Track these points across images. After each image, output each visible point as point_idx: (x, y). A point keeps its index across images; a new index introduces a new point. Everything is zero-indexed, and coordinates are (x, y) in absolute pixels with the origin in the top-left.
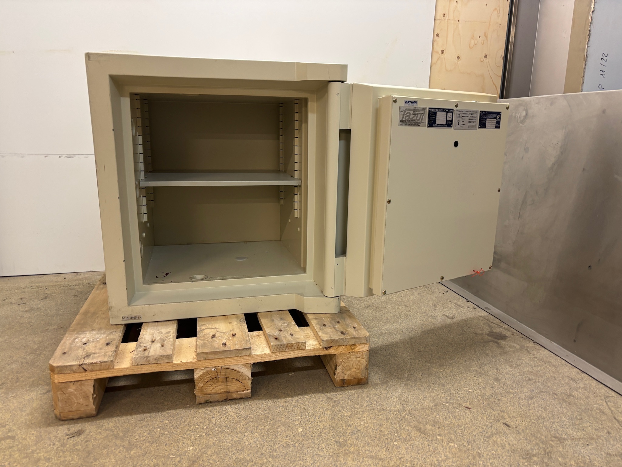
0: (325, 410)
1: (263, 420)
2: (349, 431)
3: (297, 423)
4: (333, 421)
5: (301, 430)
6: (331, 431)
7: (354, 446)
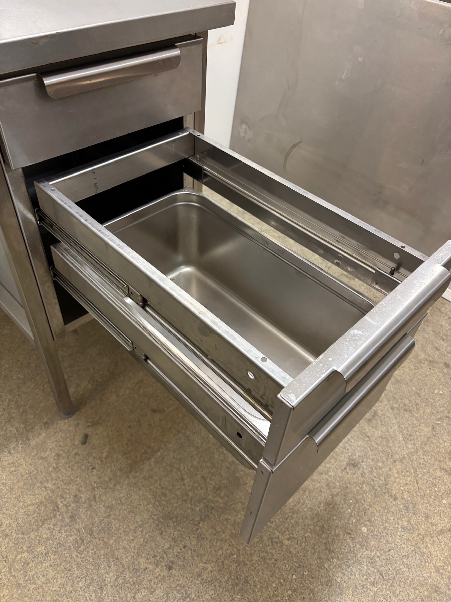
0: (360, 486)
1: (324, 535)
2: (401, 506)
3: (354, 521)
4: (379, 499)
5: (366, 529)
6: (389, 516)
7: (421, 527)
